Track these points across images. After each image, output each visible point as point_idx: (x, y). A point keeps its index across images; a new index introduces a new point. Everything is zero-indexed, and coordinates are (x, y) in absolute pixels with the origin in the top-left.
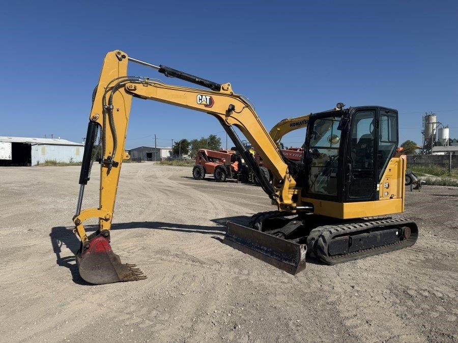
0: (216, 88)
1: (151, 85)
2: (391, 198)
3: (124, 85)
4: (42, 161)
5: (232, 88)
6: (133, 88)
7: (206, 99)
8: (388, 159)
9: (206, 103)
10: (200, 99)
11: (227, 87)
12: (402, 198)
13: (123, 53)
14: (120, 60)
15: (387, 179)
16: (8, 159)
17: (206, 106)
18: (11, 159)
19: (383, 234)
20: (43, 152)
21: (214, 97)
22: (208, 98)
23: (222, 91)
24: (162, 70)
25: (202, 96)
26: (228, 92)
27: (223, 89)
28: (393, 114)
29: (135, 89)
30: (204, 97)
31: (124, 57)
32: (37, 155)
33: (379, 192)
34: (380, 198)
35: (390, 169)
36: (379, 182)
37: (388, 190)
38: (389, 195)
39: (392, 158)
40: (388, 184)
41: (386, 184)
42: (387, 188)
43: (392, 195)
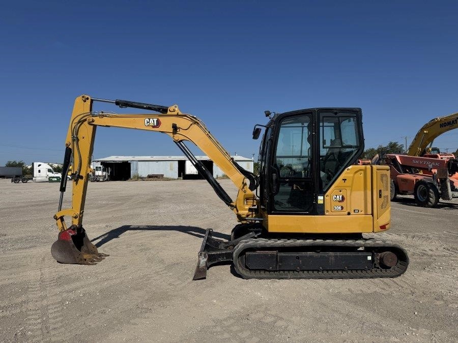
0: (164, 111)
1: (106, 116)
2: (349, 214)
3: (85, 120)
5: (179, 109)
6: (91, 121)
7: (153, 121)
8: (344, 167)
9: (153, 125)
10: (147, 122)
11: (174, 108)
12: (372, 214)
13: (87, 96)
14: (85, 101)
15: (340, 191)
16: (195, 173)
17: (154, 127)
19: (341, 256)
21: (161, 119)
22: (155, 120)
23: (169, 113)
24: (117, 103)
25: (149, 119)
26: (175, 113)
27: (170, 111)
28: (356, 115)
29: (93, 121)
30: (151, 120)
31: (88, 99)
33: (323, 205)
34: (326, 213)
35: (346, 180)
36: (323, 193)
37: (342, 204)
38: (344, 210)
39: (350, 165)
40: (341, 196)
41: (338, 196)
42: (339, 201)
43: (354, 210)
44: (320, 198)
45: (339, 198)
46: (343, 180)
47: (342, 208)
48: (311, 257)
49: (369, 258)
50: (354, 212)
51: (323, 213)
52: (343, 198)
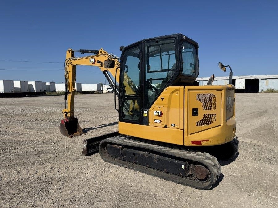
0: (97, 52)
1: (75, 60)
2: (166, 127)
4: (265, 90)
9: (93, 62)
11: (101, 51)
12: (184, 130)
13: (70, 50)
15: (159, 108)
16: (243, 89)
18: (244, 89)
19: (162, 160)
20: (267, 84)
21: (96, 58)
22: (94, 59)
23: (99, 54)
25: (91, 59)
29: (71, 63)
32: (262, 86)
33: (147, 118)
34: (149, 124)
35: (163, 98)
36: (148, 108)
37: (160, 118)
38: (162, 123)
39: (168, 86)
40: (160, 112)
41: (157, 112)
42: (159, 116)
43: (172, 124)
44: (145, 112)
45: (158, 113)
46: (161, 98)
47: (161, 121)
48: (142, 155)
49: (183, 167)
50: (172, 126)
51: (147, 124)
52: (161, 113)
